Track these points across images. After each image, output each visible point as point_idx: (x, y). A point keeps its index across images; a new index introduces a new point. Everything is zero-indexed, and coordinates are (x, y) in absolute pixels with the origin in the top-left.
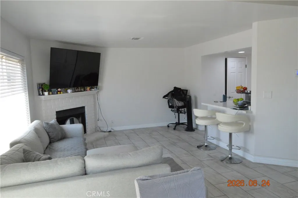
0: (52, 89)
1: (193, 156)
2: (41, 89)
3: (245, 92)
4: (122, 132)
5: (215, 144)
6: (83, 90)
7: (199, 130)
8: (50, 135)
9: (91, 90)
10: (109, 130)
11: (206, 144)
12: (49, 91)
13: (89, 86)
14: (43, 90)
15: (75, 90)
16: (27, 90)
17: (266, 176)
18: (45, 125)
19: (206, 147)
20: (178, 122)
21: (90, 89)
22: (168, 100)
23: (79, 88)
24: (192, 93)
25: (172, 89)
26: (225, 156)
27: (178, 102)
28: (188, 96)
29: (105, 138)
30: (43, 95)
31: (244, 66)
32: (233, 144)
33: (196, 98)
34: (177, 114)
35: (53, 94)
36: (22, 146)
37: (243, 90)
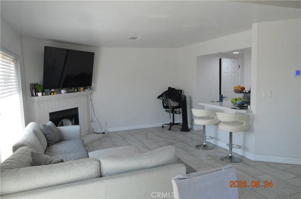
0: (45, 90)
1: (193, 155)
2: (34, 90)
3: (243, 91)
4: (116, 133)
5: (213, 143)
6: (76, 91)
7: (195, 130)
8: (48, 138)
9: (84, 91)
10: (102, 132)
11: (204, 144)
12: (43, 92)
13: (82, 86)
14: (37, 91)
15: (68, 90)
16: (21, 90)
17: (268, 174)
18: (42, 127)
19: (205, 147)
20: (172, 122)
21: (84, 89)
22: (163, 101)
23: (73, 88)
24: (186, 93)
25: (167, 89)
26: (225, 156)
27: (173, 103)
28: (183, 96)
29: (99, 139)
30: (37, 95)
31: (237, 67)
32: (233, 143)
33: (190, 98)
34: (172, 114)
35: (46, 95)
36: (27, 149)
37: (241, 90)
